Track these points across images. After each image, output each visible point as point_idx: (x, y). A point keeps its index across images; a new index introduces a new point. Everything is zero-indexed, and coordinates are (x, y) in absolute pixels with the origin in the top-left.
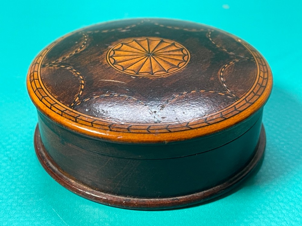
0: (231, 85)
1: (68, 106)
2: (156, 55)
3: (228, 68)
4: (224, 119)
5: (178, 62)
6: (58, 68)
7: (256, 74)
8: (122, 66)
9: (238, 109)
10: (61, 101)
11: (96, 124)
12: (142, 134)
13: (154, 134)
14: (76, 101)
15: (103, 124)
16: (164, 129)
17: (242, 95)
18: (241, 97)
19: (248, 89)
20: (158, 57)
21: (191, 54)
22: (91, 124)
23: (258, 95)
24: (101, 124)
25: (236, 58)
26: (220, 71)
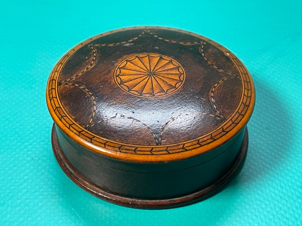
0: (220, 106)
1: (84, 127)
2: (156, 74)
3: (218, 88)
4: (214, 140)
5: (175, 82)
6: (73, 86)
7: (241, 93)
8: (127, 86)
9: (225, 130)
10: (78, 122)
11: (108, 145)
12: (146, 156)
13: (156, 156)
14: (90, 122)
15: (114, 146)
16: (164, 151)
17: (229, 116)
18: (228, 118)
19: (234, 110)
20: (158, 76)
21: (187, 73)
22: (104, 145)
23: (242, 115)
24: (112, 145)
25: (225, 76)
26: (211, 91)
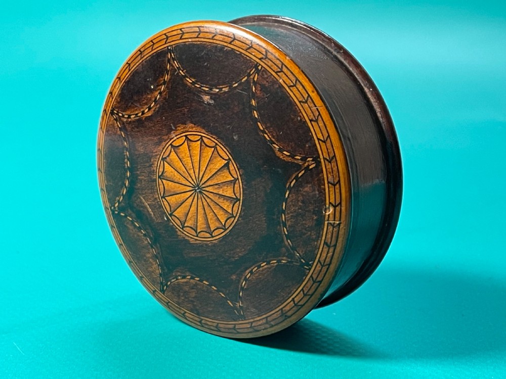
0: (248, 298)
1: (110, 206)
2: (202, 194)
9: (237, 329)
14: (116, 205)
17: (251, 316)
18: (248, 318)
20: (203, 200)
21: (240, 218)
23: (270, 325)
25: (286, 257)
26: (250, 269)
